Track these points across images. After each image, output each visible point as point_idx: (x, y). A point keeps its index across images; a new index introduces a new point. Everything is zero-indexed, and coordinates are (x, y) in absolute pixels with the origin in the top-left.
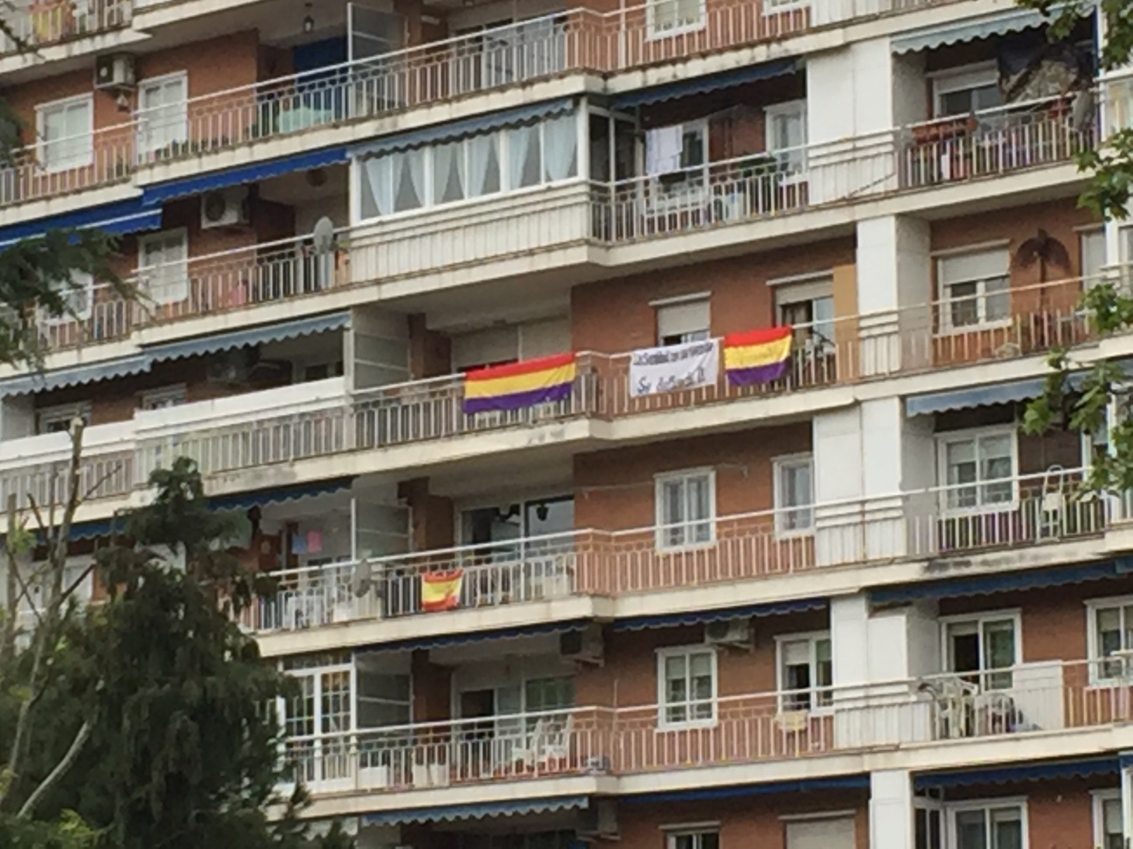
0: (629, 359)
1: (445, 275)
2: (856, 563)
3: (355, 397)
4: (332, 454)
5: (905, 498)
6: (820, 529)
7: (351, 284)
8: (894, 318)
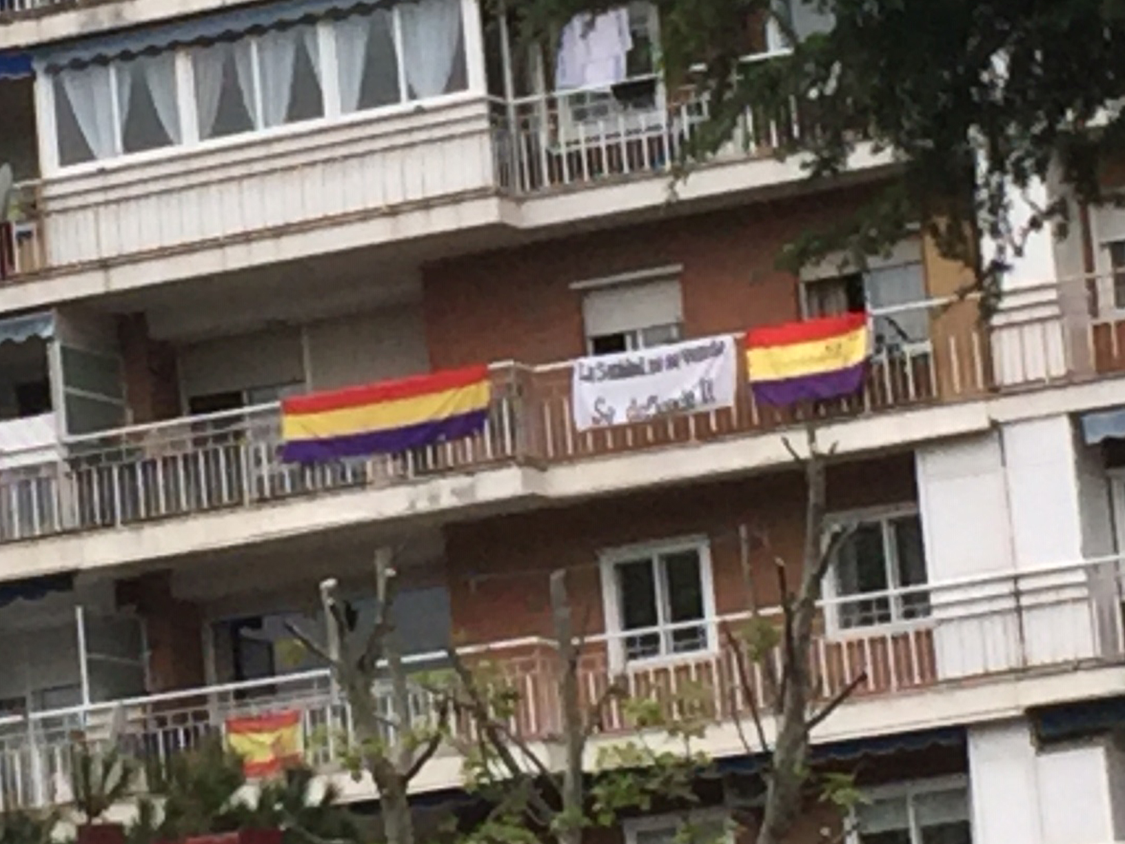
0: (569, 372)
1: (229, 250)
2: (1012, 671)
3: (71, 447)
4: (33, 539)
5: (1092, 570)
6: (942, 621)
7: (51, 269)
8: (1052, 295)
